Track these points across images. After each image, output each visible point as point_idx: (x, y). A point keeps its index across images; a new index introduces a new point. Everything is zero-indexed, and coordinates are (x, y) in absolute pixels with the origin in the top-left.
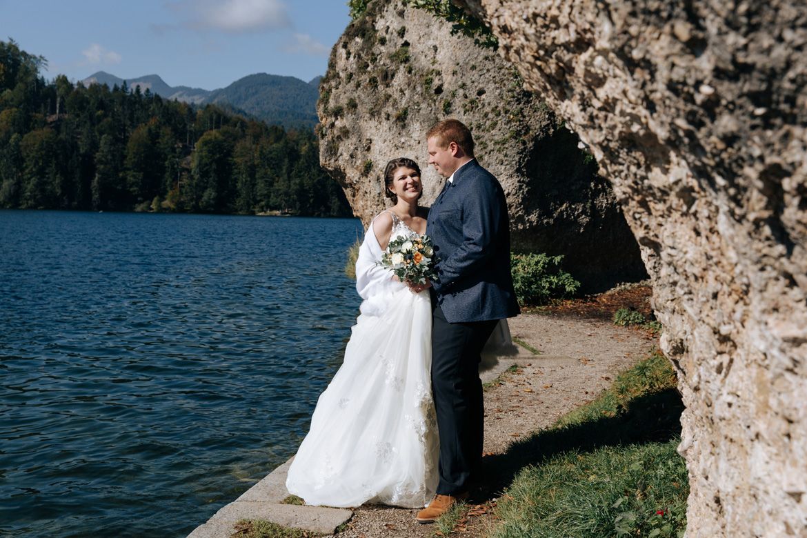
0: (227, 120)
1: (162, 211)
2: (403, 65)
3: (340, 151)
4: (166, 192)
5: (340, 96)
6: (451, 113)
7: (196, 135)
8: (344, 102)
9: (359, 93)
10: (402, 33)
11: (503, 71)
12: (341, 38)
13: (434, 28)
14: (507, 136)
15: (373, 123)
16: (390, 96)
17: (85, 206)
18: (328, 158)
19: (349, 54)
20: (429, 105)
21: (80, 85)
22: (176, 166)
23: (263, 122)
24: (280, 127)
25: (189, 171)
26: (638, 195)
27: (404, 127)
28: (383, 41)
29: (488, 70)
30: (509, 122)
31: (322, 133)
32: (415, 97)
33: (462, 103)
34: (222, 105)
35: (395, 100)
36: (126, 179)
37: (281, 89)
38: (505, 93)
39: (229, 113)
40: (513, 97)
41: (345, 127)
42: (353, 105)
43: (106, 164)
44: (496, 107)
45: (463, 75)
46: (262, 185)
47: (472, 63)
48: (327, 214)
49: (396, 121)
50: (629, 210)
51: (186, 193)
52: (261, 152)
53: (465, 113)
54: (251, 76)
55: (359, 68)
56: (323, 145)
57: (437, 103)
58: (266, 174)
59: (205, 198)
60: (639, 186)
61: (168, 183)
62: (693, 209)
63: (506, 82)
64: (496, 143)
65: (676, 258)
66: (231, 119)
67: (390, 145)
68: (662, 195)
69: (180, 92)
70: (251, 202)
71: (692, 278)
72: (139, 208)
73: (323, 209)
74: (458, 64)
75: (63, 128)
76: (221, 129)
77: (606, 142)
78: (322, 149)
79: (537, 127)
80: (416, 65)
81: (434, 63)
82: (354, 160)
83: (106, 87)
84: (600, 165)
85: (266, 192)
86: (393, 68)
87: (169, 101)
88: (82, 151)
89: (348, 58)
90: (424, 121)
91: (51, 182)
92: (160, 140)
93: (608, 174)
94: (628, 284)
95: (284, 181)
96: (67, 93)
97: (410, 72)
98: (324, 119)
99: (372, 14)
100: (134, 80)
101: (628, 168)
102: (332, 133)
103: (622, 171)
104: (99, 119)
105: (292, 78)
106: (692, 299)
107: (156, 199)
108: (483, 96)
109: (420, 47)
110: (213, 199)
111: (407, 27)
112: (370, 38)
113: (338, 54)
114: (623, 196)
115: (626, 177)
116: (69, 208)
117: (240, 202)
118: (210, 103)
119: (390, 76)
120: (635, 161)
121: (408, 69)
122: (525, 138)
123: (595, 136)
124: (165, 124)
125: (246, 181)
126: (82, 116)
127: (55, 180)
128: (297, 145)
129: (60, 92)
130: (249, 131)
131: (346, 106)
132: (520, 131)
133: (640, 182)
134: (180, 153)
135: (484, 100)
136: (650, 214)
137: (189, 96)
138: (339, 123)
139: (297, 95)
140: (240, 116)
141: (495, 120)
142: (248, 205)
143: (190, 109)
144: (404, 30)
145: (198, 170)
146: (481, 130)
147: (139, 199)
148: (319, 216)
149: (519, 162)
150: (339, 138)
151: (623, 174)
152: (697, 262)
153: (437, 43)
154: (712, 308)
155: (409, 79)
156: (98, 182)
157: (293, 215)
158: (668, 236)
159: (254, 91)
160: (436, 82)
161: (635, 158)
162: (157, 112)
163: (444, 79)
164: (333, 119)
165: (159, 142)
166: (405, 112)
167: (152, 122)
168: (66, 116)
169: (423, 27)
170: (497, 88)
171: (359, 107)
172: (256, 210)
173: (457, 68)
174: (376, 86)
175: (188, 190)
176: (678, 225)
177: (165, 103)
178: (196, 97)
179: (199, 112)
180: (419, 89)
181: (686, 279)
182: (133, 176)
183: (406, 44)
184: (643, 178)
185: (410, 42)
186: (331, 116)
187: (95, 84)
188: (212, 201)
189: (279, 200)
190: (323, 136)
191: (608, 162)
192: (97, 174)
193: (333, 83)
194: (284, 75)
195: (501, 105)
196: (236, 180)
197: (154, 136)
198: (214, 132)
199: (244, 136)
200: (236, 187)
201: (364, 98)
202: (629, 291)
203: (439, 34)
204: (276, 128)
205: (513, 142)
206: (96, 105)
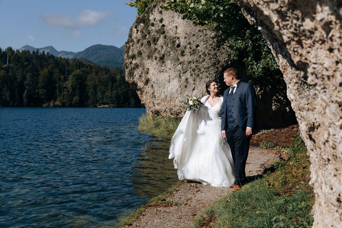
0: (83, 66)
1: (55, 106)
2: (162, 35)
3: (135, 74)
4: (57, 98)
5: (134, 50)
6: (184, 55)
7: (70, 72)
8: (136, 52)
9: (142, 48)
10: (161, 21)
11: (207, 36)
12: (134, 24)
13: (176, 18)
14: (210, 65)
15: (149, 61)
16: (157, 49)
17: (21, 105)
18: (129, 78)
19: (138, 31)
20: (174, 52)
21: (18, 51)
22: (61, 86)
23: (100, 66)
24: (107, 68)
25: (67, 88)
26: (296, 37)
27: (163, 62)
28: (153, 25)
29: (200, 36)
30: (210, 59)
31: (126, 66)
32: (168, 49)
33: (189, 51)
34: (81, 59)
35: (159, 51)
36: (39, 92)
37: (107, 51)
38: (208, 46)
39: (84, 62)
40: (212, 48)
41: (137, 63)
42: (140, 53)
43: (30, 86)
44: (205, 52)
45: (189, 38)
46: (100, 94)
47: (193, 33)
48: (129, 106)
49: (159, 60)
50: (291, 47)
51: (66, 98)
52: (99, 79)
53: (191, 55)
54: (94, 45)
55: (143, 37)
56: (127, 71)
57: (178, 52)
58: (101, 89)
59: (74, 100)
60: (298, 31)
61: (58, 94)
62: (330, 35)
63: (208, 41)
64: (205, 69)
65: (317, 69)
66: (85, 65)
67: (157, 71)
68: (310, 35)
69: (62, 54)
70: (95, 101)
71: (326, 79)
72: (45, 105)
73: (127, 104)
74: (187, 34)
75: (10, 70)
76: (81, 69)
77: (280, 9)
78: (126, 73)
79: (223, 61)
80: (168, 35)
81: (176, 34)
82: (141, 78)
83: (29, 52)
84: (275, 24)
85: (101, 97)
86: (158, 36)
87: (57, 57)
88: (19, 80)
89: (137, 33)
90: (172, 60)
91: (5, 95)
92: (54, 75)
93: (280, 29)
94: (266, 131)
95: (110, 92)
96: (12, 55)
97: (165, 38)
98: (127, 60)
99: (148, 13)
100: (42, 49)
101: (292, 22)
102: (131, 66)
103: (288, 24)
104: (26, 66)
105: (112, 46)
106: (325, 92)
107: (52, 101)
108: (199, 48)
109: (170, 27)
110: (78, 101)
111: (164, 18)
112: (147, 23)
113: (133, 31)
114: (288, 40)
115: (291, 27)
116: (13, 106)
117: (90, 101)
118: (76, 58)
119: (156, 40)
120: (296, 17)
121: (164, 37)
122: (218, 66)
123: (274, 6)
124: (55, 67)
125: (93, 92)
126: (18, 65)
127: (7, 94)
128: (115, 76)
129: (9, 54)
130: (93, 70)
131: (137, 54)
132: (216, 63)
133: (298, 29)
134: (63, 80)
135: (199, 49)
136: (302, 48)
137: (66, 55)
138: (134, 62)
139: (115, 54)
140: (90, 63)
141: (204, 58)
142: (94, 103)
143: (67, 61)
144: (162, 20)
145: (71, 88)
146: (198, 63)
147: (45, 101)
148: (125, 107)
149: (216, 76)
150: (134, 68)
151: (289, 26)
152: (330, 67)
153: (177, 25)
154: (339, 92)
155: (165, 41)
156: (26, 94)
157: (114, 107)
158: (313, 58)
159: (95, 52)
160: (177, 42)
161: (296, 15)
162: (52, 62)
163: (181, 40)
164: (131, 60)
165: (53, 76)
166: (164, 56)
167: (50, 67)
168: (11, 65)
169: (171, 18)
170: (205, 44)
171: (143, 54)
172: (97, 105)
173: (186, 35)
174: (150, 45)
175: (67, 97)
176: (319, 50)
177: (56, 58)
178: (70, 56)
179: (71, 62)
180: (169, 45)
181: (322, 81)
182: (42, 91)
183: (163, 26)
184: (300, 26)
185: (165, 25)
186: (130, 58)
187: (24, 51)
188: (77, 101)
189: (107, 100)
190: (127, 68)
191: (280, 20)
192: (25, 91)
193: (131, 44)
194: (108, 45)
195: (206, 52)
196: (88, 92)
197: (51, 73)
198: (78, 70)
199: (91, 72)
200: (88, 95)
201: (145, 50)
202: (266, 134)
203: (178, 21)
204: (106, 68)
205: (212, 68)
206: (25, 60)
